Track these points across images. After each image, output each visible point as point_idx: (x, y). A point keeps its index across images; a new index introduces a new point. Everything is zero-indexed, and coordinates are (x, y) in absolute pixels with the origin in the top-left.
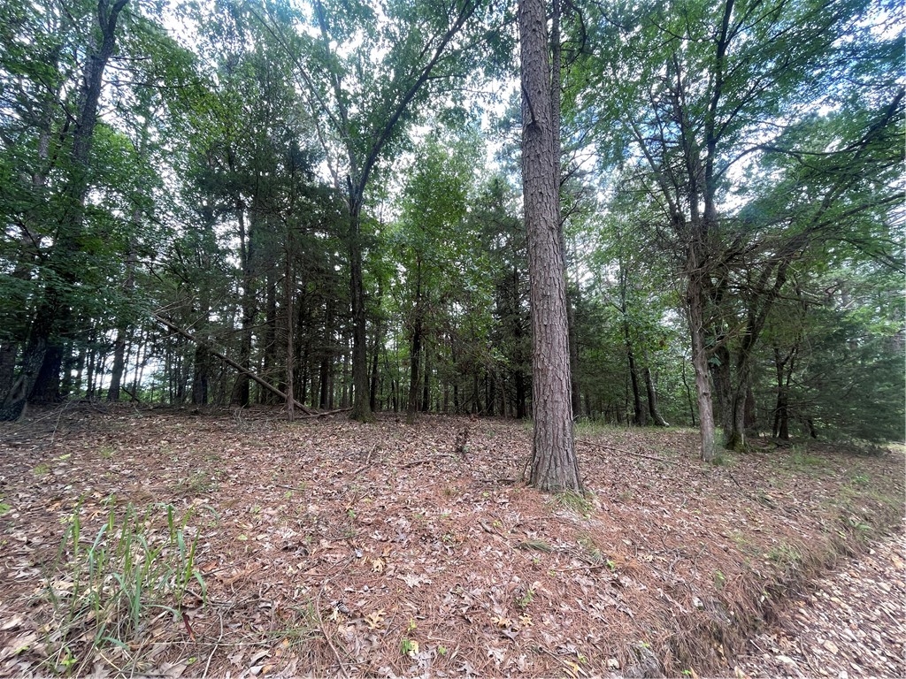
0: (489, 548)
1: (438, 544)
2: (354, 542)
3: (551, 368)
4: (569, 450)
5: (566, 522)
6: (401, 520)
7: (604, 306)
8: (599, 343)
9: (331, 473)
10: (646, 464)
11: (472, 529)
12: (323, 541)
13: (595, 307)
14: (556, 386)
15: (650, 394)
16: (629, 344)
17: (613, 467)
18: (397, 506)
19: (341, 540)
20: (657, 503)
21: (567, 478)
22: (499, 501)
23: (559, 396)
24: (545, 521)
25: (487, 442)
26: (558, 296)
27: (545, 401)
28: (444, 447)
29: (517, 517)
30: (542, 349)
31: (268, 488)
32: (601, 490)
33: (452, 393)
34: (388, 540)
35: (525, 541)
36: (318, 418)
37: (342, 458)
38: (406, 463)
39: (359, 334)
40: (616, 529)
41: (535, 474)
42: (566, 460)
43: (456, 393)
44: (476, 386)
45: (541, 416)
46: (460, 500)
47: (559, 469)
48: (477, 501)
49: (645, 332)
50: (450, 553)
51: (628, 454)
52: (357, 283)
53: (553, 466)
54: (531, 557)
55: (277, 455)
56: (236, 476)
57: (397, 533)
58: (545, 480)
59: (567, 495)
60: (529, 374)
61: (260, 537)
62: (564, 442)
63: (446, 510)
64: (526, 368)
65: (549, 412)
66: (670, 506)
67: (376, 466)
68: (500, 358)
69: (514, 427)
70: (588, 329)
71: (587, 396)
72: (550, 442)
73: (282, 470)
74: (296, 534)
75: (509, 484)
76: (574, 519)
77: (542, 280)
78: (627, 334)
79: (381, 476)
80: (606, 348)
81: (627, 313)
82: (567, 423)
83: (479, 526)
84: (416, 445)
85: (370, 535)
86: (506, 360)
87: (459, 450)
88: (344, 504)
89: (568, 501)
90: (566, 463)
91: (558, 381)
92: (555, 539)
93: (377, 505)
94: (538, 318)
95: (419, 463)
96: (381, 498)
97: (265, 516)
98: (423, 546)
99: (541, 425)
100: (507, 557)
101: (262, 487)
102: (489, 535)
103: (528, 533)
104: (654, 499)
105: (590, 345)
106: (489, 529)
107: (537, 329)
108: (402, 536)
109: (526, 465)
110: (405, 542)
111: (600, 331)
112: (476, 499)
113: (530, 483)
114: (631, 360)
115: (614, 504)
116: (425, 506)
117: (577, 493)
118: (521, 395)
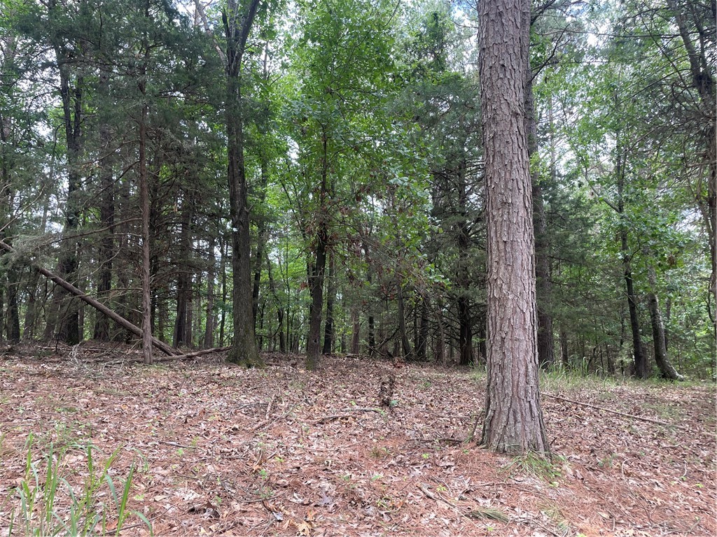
0: (433, 516)
1: (371, 509)
2: (271, 505)
3: (510, 297)
4: (533, 402)
5: (528, 490)
6: (323, 482)
7: (591, 202)
8: (582, 257)
9: (223, 429)
10: (641, 428)
11: (410, 494)
12: (233, 503)
13: (578, 204)
14: (517, 321)
15: (656, 332)
16: (626, 260)
17: (595, 430)
18: (315, 468)
19: (254, 503)
20: (648, 474)
21: (530, 437)
22: (443, 464)
23: (521, 333)
24: (501, 488)
25: (421, 396)
26: (522, 204)
27: (503, 339)
28: (363, 399)
29: (466, 482)
30: (499, 272)
31: (150, 444)
32: (574, 456)
33: (364, 328)
34: (310, 503)
35: (476, 508)
36: (184, 360)
37: (233, 411)
38: (317, 419)
39: (240, 242)
40: (590, 500)
41: (488, 431)
42: (529, 414)
43: (371, 327)
44: (402, 319)
45: (497, 358)
46: (393, 462)
47: (519, 425)
48: (414, 464)
49: (651, 242)
50: (386, 519)
51: (617, 415)
52: (237, 171)
53: (512, 421)
54: (484, 527)
55: (146, 407)
56: (105, 431)
57: (320, 497)
58: (501, 439)
59: (528, 459)
60: (479, 301)
61: (158, 498)
62: (526, 391)
63: (376, 474)
64: (475, 293)
65: (508, 353)
66: (665, 479)
67: (280, 421)
68: (438, 278)
69: (457, 376)
70: (567, 236)
71: (563, 334)
72: (509, 391)
73: (161, 425)
74: (199, 496)
75: (454, 445)
76: (537, 486)
77: (502, 183)
78: (624, 243)
79: (288, 433)
80: (591, 266)
81: (625, 214)
82: (530, 367)
83: (418, 491)
84: (326, 396)
85: (289, 498)
86: (447, 282)
87: (386, 404)
88: (250, 464)
89: (531, 465)
90: (529, 419)
91: (519, 314)
92: (513, 508)
93: (290, 466)
94: (496, 232)
95: (335, 419)
96: (293, 458)
97: (157, 476)
98: (354, 511)
99: (496, 370)
100: (454, 525)
101: (141, 444)
102: (431, 501)
103: (481, 500)
104: (646, 469)
105: (569, 260)
106: (431, 494)
107: (494, 247)
108: (328, 500)
109: (476, 424)
110: (331, 507)
111: (584, 239)
112: (412, 461)
113: (482, 443)
114: (629, 283)
115: (591, 473)
116: (349, 468)
117: (542, 456)
118: (466, 332)
